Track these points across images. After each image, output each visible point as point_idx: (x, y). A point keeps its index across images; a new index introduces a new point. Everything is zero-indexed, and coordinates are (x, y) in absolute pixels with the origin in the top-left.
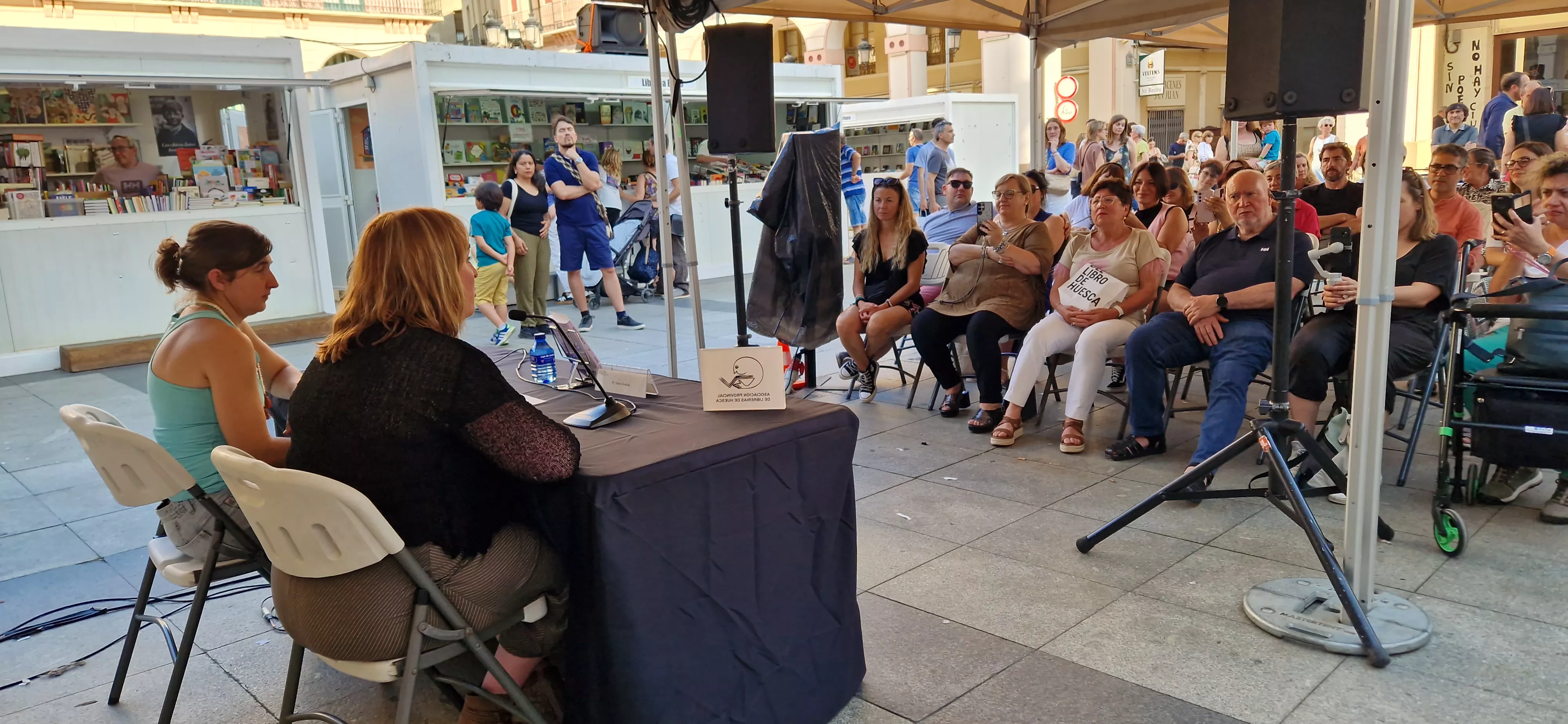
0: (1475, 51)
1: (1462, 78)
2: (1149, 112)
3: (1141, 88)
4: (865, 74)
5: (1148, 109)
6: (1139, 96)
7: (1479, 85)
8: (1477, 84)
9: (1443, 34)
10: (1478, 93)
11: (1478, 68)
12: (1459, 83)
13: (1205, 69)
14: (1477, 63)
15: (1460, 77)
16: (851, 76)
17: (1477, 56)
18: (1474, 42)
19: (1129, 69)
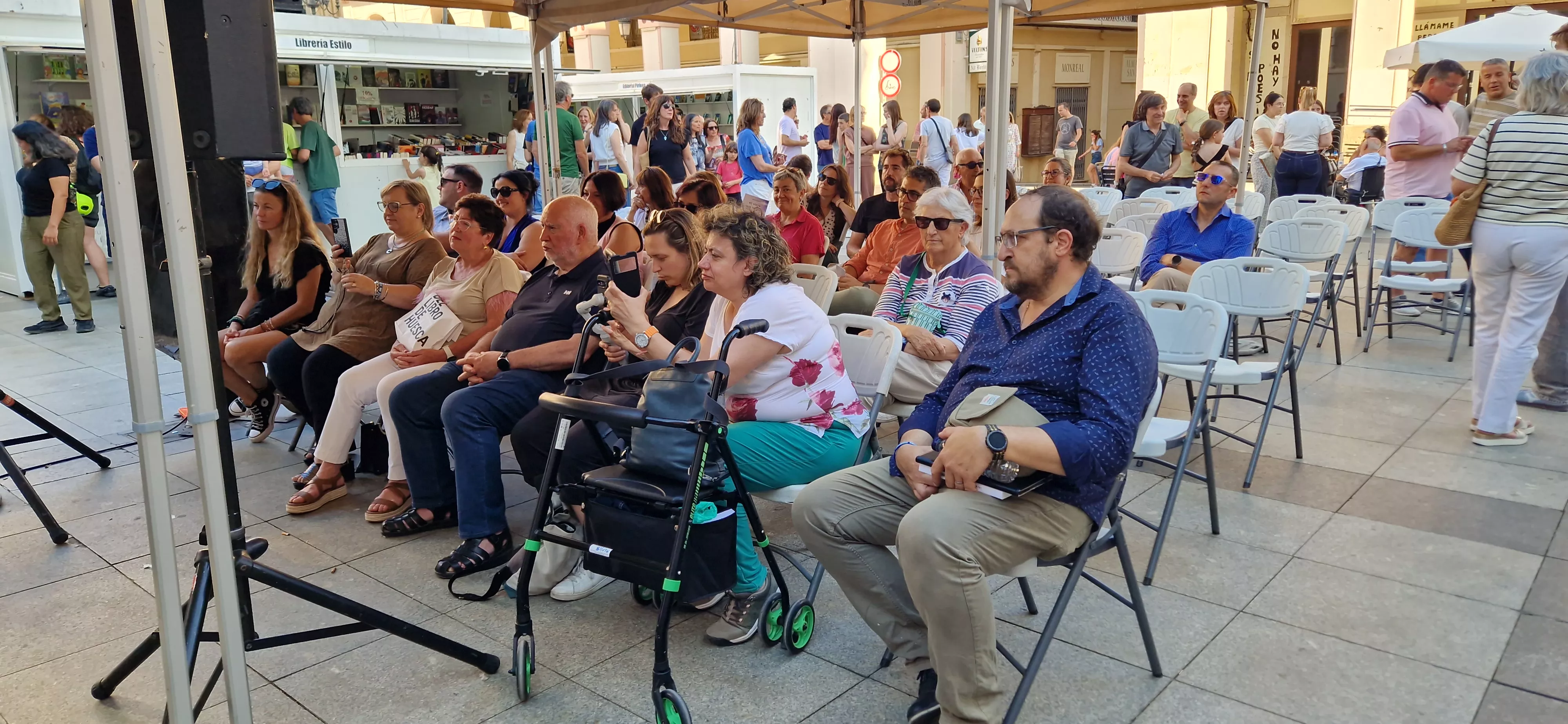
0: (1275, 40)
1: (1262, 66)
2: (980, 89)
3: (971, 65)
4: (708, 38)
5: (979, 86)
6: (969, 73)
7: (1277, 74)
8: (1275, 73)
9: (1246, 22)
10: (1276, 82)
11: (1277, 57)
12: (1260, 72)
13: (1039, 47)
14: (1276, 52)
15: (1260, 65)
16: (696, 40)
17: (1276, 45)
18: (1274, 31)
19: (959, 45)
